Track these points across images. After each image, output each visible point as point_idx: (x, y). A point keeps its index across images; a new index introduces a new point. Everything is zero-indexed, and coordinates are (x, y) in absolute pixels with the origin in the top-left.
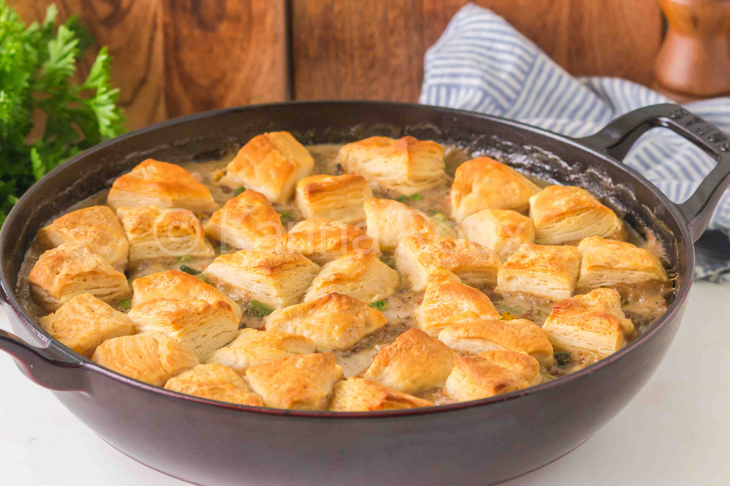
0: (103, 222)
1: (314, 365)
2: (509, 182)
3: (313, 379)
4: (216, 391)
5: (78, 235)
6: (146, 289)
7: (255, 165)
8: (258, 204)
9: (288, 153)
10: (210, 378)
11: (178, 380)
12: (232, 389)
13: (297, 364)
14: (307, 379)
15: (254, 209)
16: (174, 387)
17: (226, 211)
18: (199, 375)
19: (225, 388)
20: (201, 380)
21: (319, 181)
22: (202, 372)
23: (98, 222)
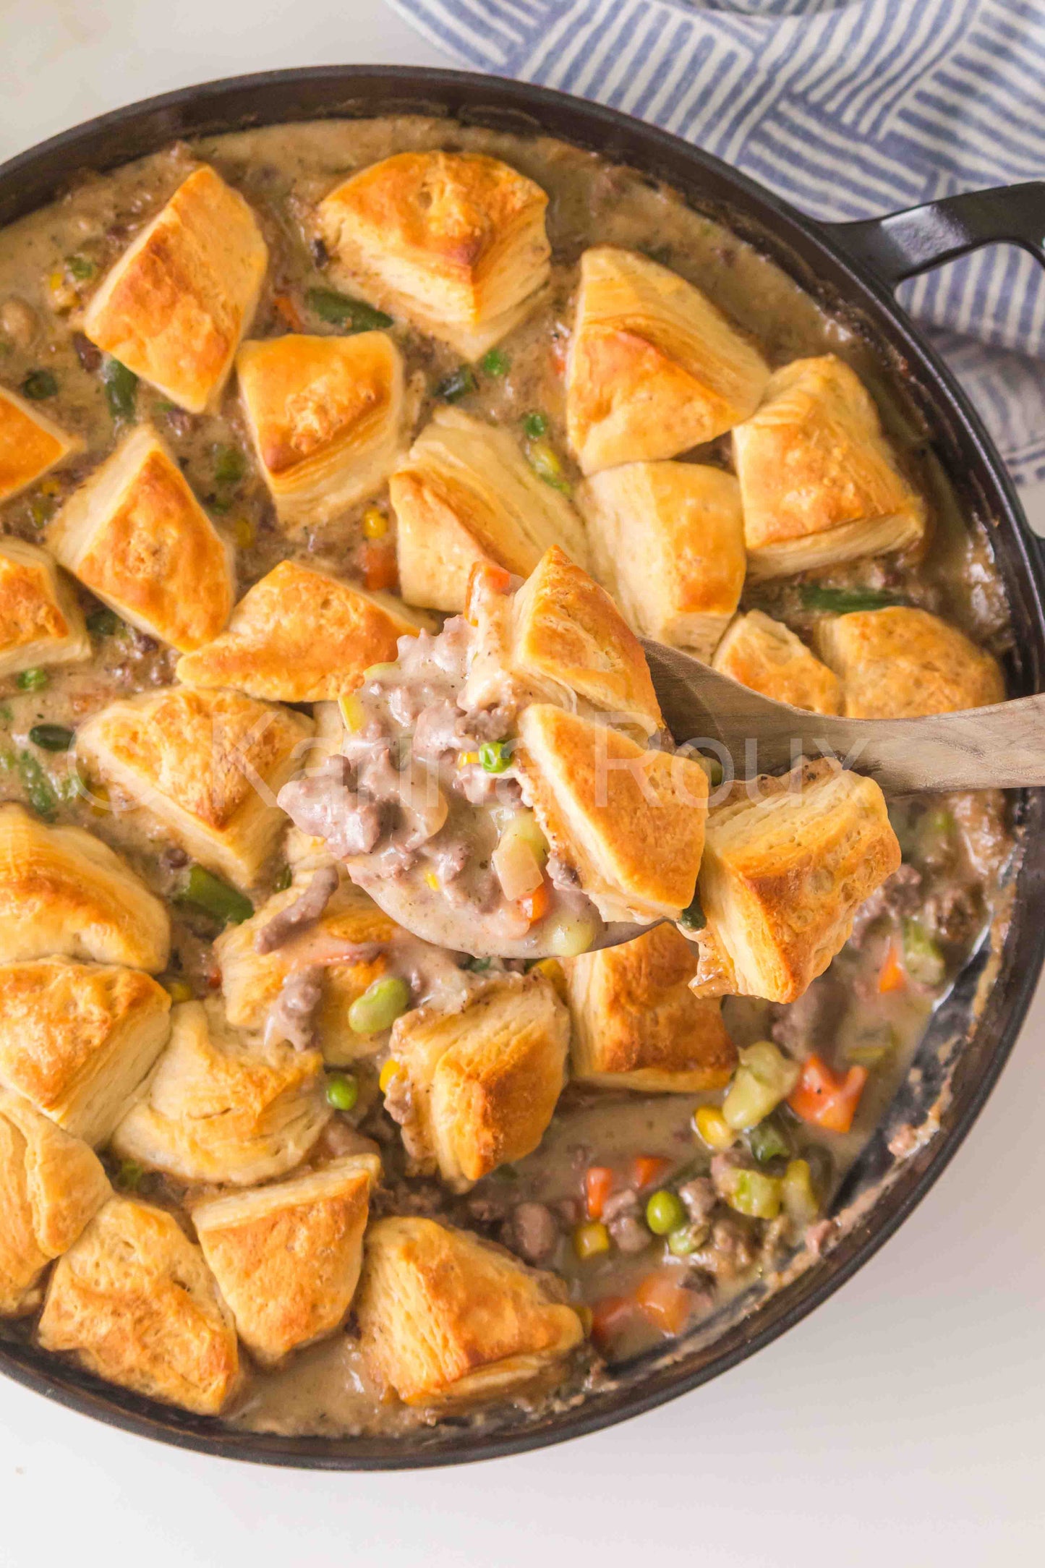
1: (327, 1245)
2: (690, 399)
3: (328, 1279)
4: (146, 1323)
7: (147, 340)
8: (172, 534)
9: (214, 285)
10: (133, 1271)
11: (73, 1285)
12: (178, 1312)
13: (297, 1246)
14: (318, 1282)
15: (166, 557)
16: (68, 1306)
17: (108, 564)
18: (111, 1253)
19: (163, 1309)
20: (117, 1285)
21: (292, 420)
22: (116, 1239)
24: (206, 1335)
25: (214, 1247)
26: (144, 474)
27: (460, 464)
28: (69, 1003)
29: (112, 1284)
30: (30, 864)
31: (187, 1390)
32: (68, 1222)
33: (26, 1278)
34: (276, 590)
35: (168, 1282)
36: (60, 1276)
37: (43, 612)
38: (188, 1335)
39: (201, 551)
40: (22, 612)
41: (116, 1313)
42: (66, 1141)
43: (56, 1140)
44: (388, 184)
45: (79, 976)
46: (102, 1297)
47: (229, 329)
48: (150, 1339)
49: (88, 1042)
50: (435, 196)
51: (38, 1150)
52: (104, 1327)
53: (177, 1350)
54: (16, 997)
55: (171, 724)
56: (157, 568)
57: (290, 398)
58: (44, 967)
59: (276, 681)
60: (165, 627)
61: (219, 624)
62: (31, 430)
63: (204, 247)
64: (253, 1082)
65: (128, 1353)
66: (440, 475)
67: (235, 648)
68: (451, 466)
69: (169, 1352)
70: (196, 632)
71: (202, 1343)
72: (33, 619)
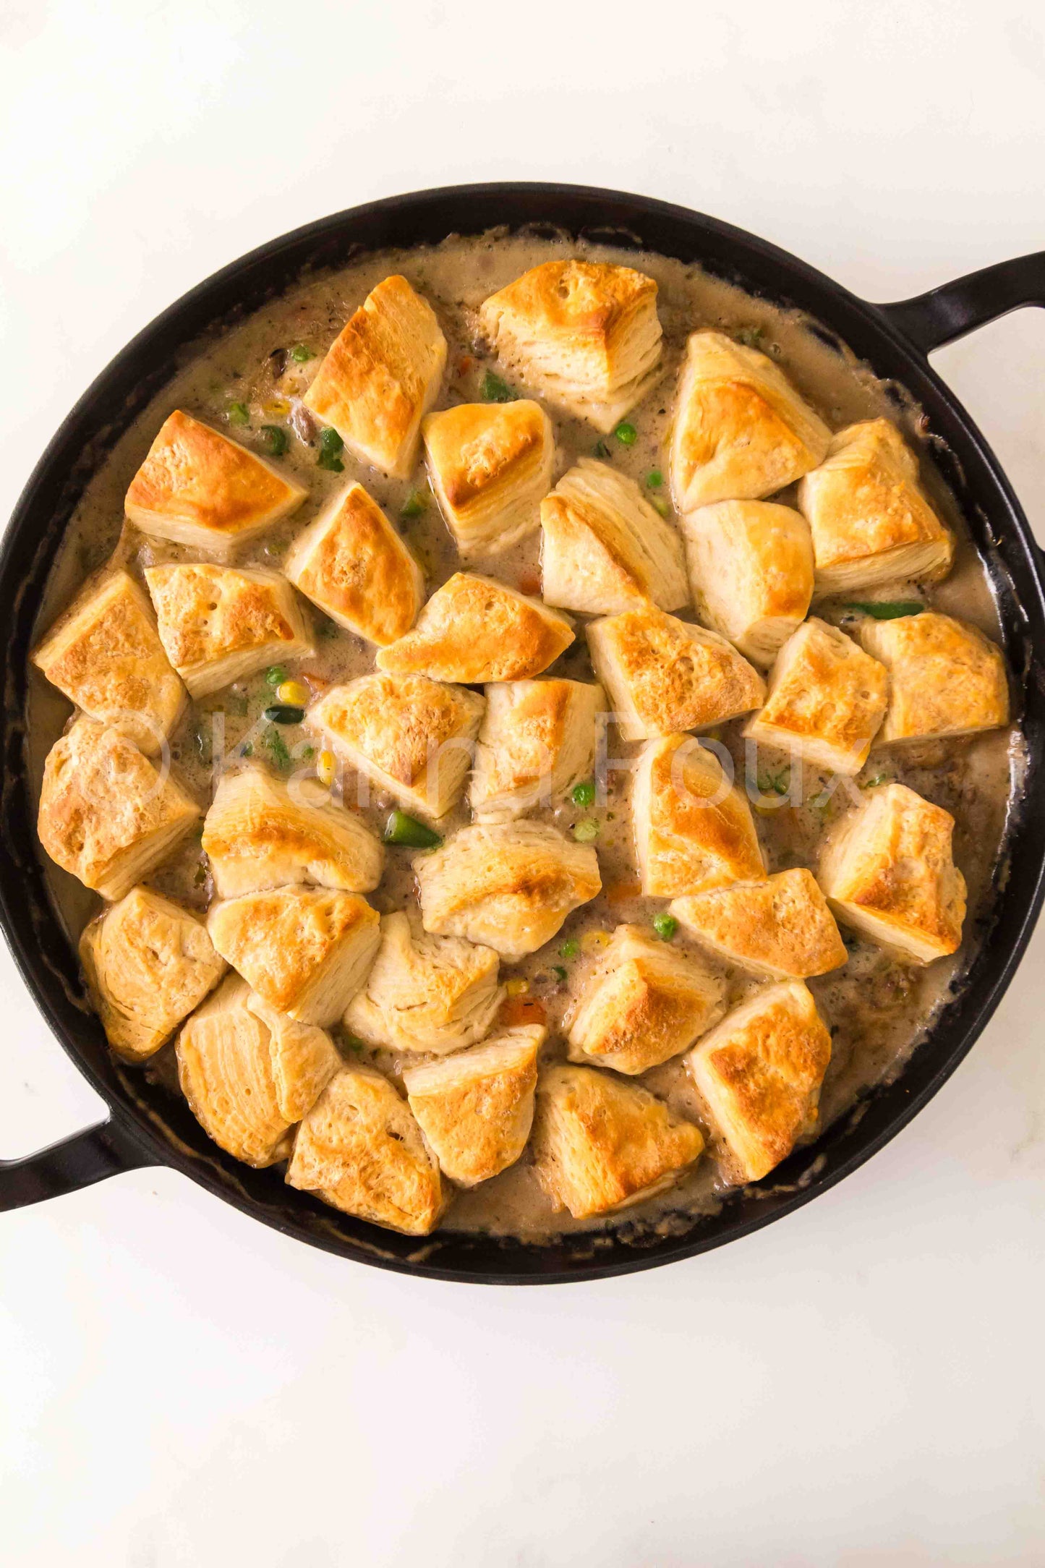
1: (507, 1109)
2: (779, 445)
3: (509, 1132)
4: (369, 1170)
7: (350, 403)
8: (368, 551)
9: (403, 360)
10: (357, 1129)
11: (312, 1142)
12: (393, 1161)
13: (484, 1109)
14: (501, 1135)
15: (363, 571)
16: (308, 1159)
17: (319, 577)
18: (340, 1116)
19: (381, 1159)
20: (346, 1141)
21: (467, 462)
22: (344, 1104)
23: (118, 655)
24: (415, 1177)
25: (421, 1110)
26: (347, 505)
27: (596, 494)
28: (297, 927)
29: (342, 1141)
30: (262, 817)
31: (404, 1219)
32: (304, 1097)
33: (273, 1137)
34: (450, 596)
35: (384, 1136)
36: (302, 1136)
37: (270, 620)
38: (401, 1177)
39: (393, 565)
40: (253, 620)
41: (346, 1164)
42: (302, 1031)
43: (294, 1032)
44: (534, 281)
45: (305, 905)
46: (334, 1151)
47: (414, 395)
48: (373, 1182)
49: (313, 959)
50: (571, 290)
51: (279, 1041)
52: (336, 1176)
53: (394, 1188)
54: (255, 924)
55: (371, 703)
56: (356, 579)
57: (465, 447)
58: (278, 898)
59: (451, 667)
60: (365, 626)
61: (409, 623)
62: (263, 475)
63: (395, 331)
64: (443, 982)
65: (356, 1193)
66: (580, 502)
67: (419, 643)
68: (587, 495)
69: (388, 1190)
70: (389, 630)
71: (413, 1183)
72: (262, 626)
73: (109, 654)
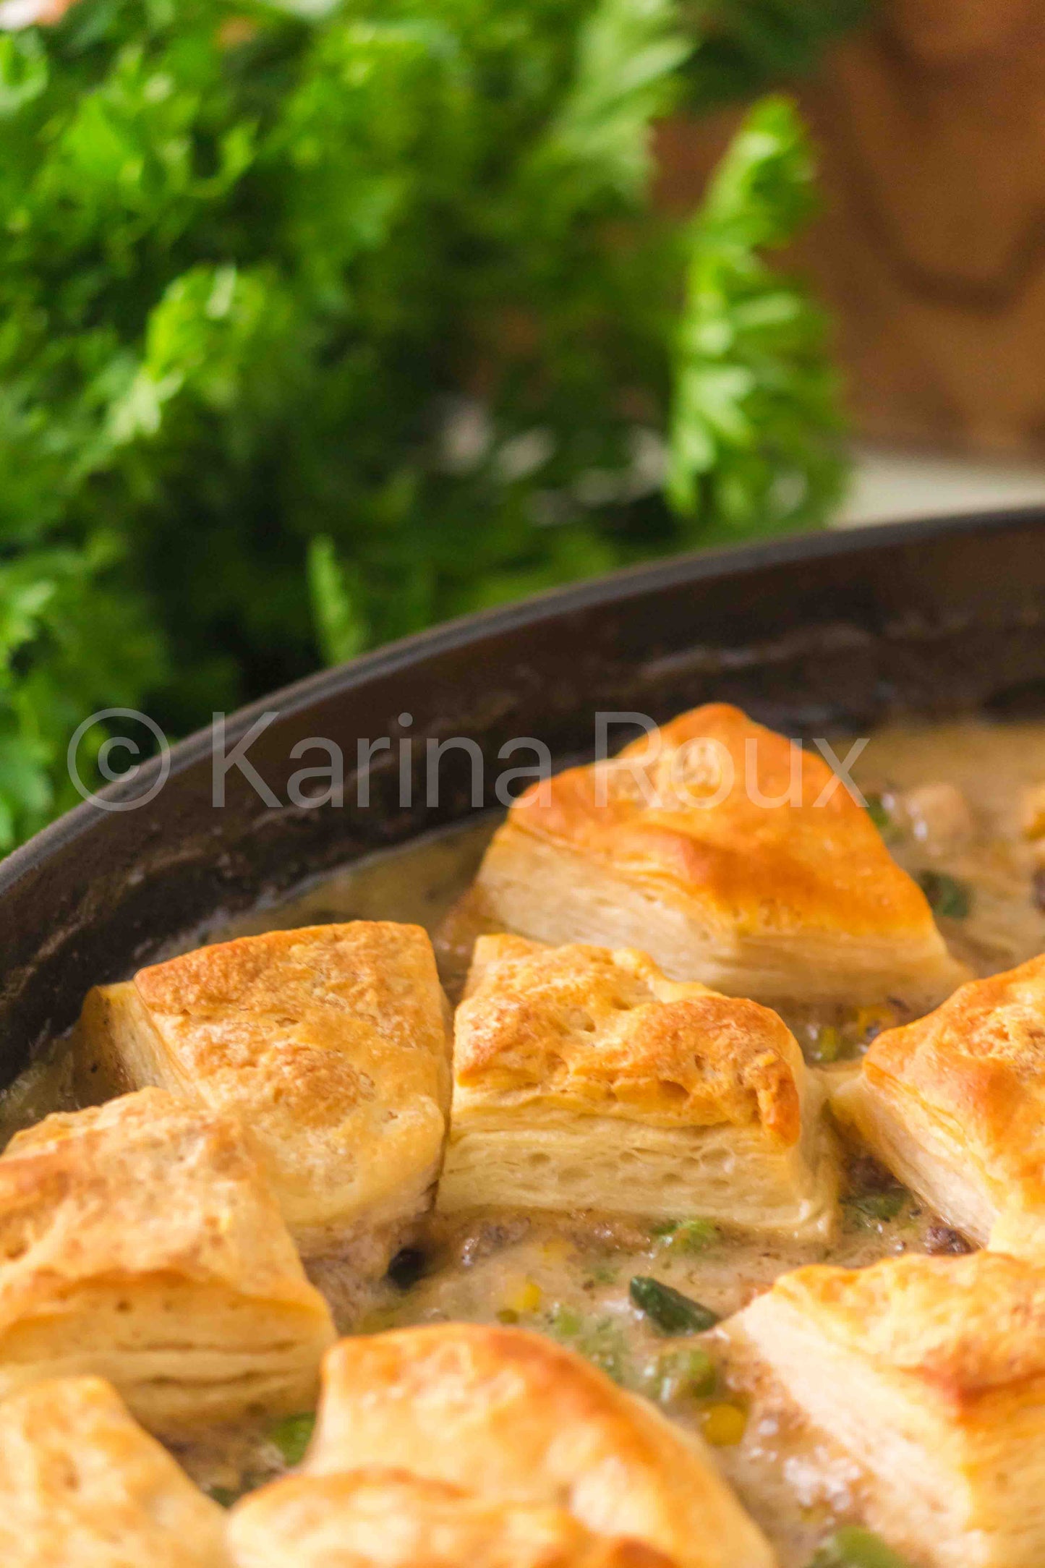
0: (360, 1006)
5: (215, 1060)
6: (370, 1399)
23: (335, 1004)
37: (761, 1061)
40: (722, 1041)
56: (1028, 1055)
60: (999, 1152)
72: (737, 1065)
73: (318, 992)
